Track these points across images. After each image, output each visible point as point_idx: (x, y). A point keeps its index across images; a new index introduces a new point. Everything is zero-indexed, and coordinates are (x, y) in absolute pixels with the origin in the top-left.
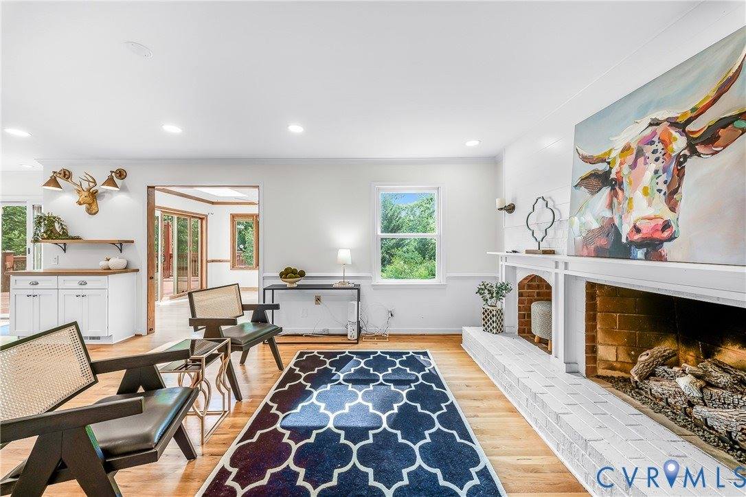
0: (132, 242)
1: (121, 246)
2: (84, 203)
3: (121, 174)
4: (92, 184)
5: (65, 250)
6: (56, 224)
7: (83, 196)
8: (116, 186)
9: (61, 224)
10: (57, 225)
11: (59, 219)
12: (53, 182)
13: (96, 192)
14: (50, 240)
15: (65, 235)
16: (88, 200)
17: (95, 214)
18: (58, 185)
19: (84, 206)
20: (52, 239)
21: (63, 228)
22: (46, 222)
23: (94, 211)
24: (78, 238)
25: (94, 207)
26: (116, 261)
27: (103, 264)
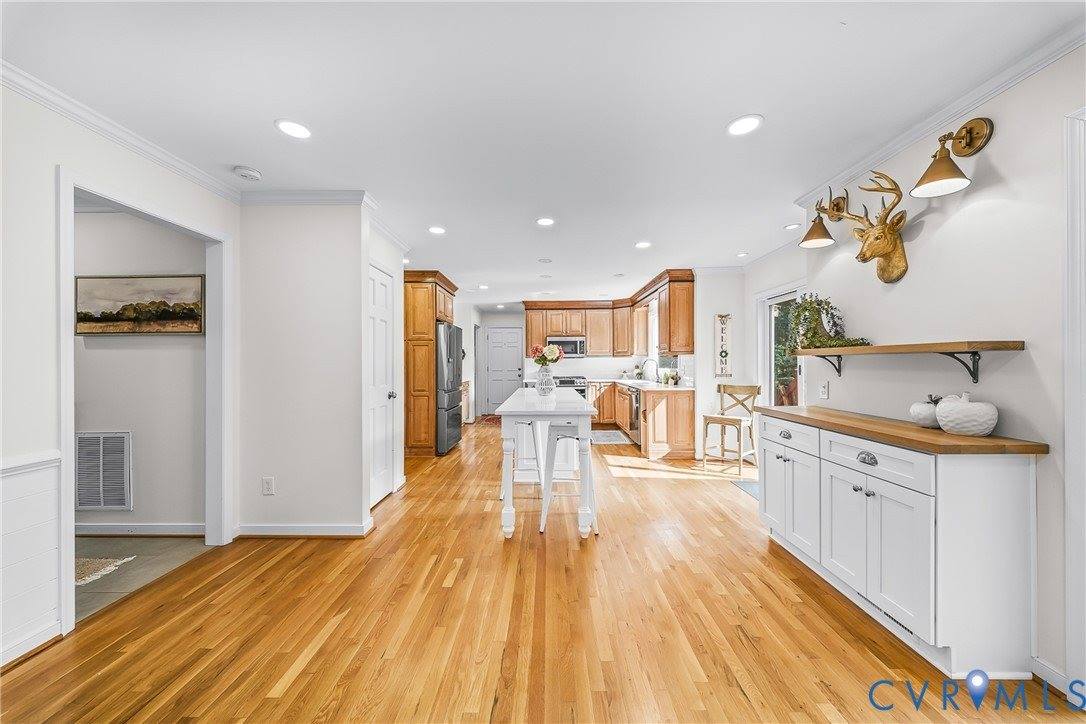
0: (1020, 346)
1: (975, 363)
2: (873, 256)
3: (975, 137)
4: (890, 198)
5: (839, 371)
6: (824, 316)
7: (871, 239)
8: (962, 175)
9: (833, 316)
10: (825, 318)
11: (828, 303)
12: (818, 230)
13: (900, 220)
14: (813, 350)
15: (839, 337)
16: (883, 245)
17: (899, 278)
18: (826, 234)
19: (874, 263)
20: (816, 347)
21: (835, 324)
22: (807, 313)
23: (896, 273)
24: (863, 343)
25: (896, 260)
26: (960, 409)
27: (919, 410)
